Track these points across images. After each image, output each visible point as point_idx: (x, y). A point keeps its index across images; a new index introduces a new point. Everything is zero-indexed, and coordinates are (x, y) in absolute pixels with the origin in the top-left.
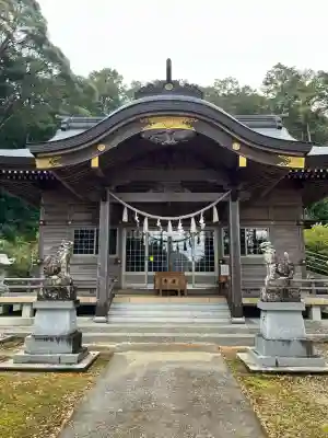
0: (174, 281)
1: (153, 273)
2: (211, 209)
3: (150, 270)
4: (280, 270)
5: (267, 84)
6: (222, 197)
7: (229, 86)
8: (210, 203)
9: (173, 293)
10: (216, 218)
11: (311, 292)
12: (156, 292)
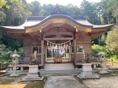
0: (59, 60)
1: (54, 58)
2: (69, 42)
3: (53, 57)
4: (86, 56)
5: (81, 5)
6: (72, 39)
7: (71, 6)
8: (69, 40)
9: (59, 63)
10: (70, 44)
11: (93, 61)
12: (55, 63)
